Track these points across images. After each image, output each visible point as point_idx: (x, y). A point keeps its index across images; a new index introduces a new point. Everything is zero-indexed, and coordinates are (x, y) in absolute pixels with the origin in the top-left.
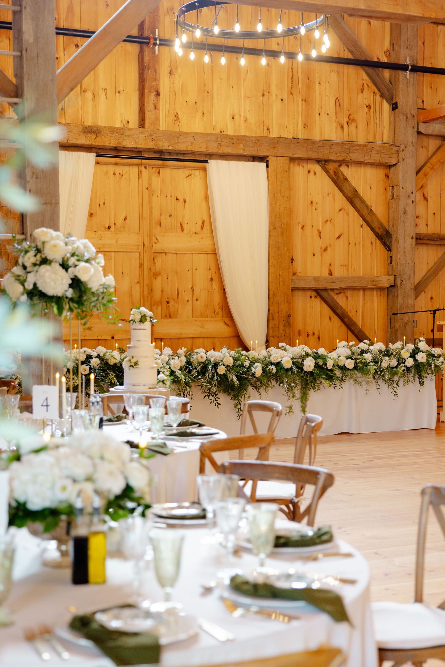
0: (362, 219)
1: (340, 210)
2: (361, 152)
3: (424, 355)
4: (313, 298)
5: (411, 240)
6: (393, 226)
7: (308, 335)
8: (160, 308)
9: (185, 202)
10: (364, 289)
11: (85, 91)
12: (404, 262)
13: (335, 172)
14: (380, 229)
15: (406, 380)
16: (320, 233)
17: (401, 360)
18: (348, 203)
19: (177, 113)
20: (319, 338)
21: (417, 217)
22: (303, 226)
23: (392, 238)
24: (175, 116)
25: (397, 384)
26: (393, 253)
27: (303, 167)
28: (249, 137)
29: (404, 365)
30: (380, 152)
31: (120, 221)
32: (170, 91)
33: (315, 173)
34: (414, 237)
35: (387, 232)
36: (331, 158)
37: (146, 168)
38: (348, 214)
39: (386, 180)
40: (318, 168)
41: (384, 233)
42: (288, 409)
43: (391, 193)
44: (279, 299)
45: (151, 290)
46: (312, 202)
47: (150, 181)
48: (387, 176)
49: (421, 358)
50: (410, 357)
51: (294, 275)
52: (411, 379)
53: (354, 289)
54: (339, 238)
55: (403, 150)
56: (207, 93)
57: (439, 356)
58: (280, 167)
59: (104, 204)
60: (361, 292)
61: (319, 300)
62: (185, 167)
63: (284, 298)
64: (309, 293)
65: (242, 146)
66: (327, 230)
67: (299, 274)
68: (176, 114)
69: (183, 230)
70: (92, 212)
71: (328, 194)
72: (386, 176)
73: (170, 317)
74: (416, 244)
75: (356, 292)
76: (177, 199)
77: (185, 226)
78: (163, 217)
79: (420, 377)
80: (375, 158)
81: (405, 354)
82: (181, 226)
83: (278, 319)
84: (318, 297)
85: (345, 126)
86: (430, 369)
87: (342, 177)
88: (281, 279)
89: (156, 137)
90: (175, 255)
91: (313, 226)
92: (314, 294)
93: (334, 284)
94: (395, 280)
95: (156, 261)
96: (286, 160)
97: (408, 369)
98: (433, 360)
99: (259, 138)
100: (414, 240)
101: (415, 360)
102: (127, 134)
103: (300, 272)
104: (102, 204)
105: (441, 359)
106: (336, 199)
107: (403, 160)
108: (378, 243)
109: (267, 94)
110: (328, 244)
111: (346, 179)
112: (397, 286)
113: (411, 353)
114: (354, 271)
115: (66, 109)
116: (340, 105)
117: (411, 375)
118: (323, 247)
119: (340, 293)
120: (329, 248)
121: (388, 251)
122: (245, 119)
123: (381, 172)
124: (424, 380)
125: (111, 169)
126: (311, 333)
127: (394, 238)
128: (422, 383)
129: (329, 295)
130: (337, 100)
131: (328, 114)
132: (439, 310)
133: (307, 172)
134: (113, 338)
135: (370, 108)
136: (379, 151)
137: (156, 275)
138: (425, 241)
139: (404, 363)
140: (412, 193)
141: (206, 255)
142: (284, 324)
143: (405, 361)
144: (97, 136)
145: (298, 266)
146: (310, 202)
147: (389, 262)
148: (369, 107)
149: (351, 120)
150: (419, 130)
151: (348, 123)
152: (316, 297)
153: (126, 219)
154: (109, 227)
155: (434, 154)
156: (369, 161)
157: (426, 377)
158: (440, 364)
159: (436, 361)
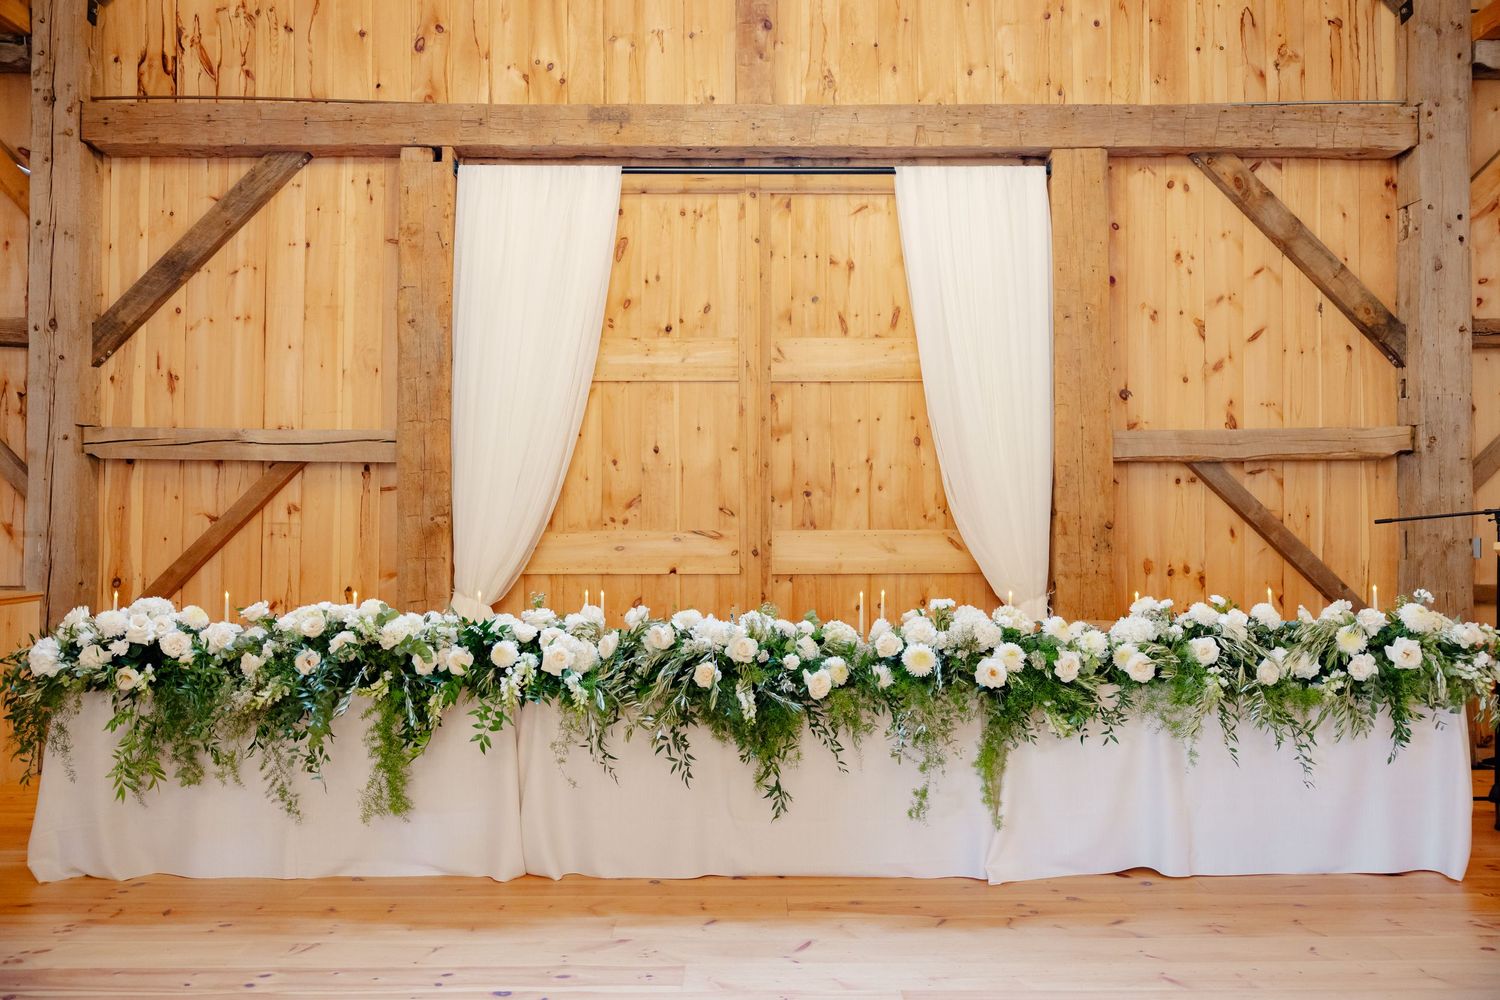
0: (1319, 291)
1: (1258, 272)
2: (1306, 124)
3: (1415, 646)
4: (1183, 483)
5: (1458, 335)
6: (1408, 303)
7: (1170, 573)
8: (788, 506)
9: (851, 267)
10: (1329, 461)
11: (614, 39)
12: (1439, 392)
13: (1237, 180)
14: (1369, 313)
15: (1346, 726)
16: (1201, 328)
17: (1332, 659)
18: (1281, 253)
19: (829, 71)
20: (1202, 579)
21: (1482, 282)
22: (1155, 312)
23: (1404, 332)
24: (825, 77)
25: (1311, 736)
26: (1409, 372)
27: (1154, 174)
28: (997, 107)
29: (1343, 674)
30: (1362, 123)
31: (694, 314)
32: (812, 25)
33: (1186, 188)
34: (1469, 326)
35: (1392, 321)
36: (1221, 142)
37: (754, 195)
38: (1279, 281)
39: (1389, 194)
40: (1192, 175)
41: (1382, 321)
42: (916, 799)
43: (1401, 225)
44: (1081, 485)
45: (766, 466)
46: (1178, 256)
47: (764, 226)
48: (1391, 184)
49: (1404, 654)
50: (1369, 650)
51: (1133, 428)
52: (1364, 717)
53: (1298, 460)
54: (1254, 337)
55: (1430, 114)
56: (902, 23)
57: (1474, 649)
58: (1080, 174)
59: (658, 278)
60: (1320, 469)
61: (1200, 486)
62: (850, 191)
63: (1095, 482)
64: (1175, 471)
65: (980, 130)
66: (1220, 321)
67: (1145, 427)
68: (826, 73)
69: (845, 331)
70: (629, 296)
71: (1224, 235)
72: (1387, 184)
73: (814, 526)
74: (1476, 347)
75: (1305, 469)
76: (832, 262)
77: (851, 322)
78: (797, 303)
79: (1398, 715)
80: (1349, 137)
81: (1350, 642)
82: (842, 320)
83: (1080, 533)
84: (1198, 480)
85: (1271, 73)
86: (1436, 691)
87: (1256, 191)
88: (1085, 438)
89: (763, 120)
90: (827, 386)
91: (1181, 313)
92: (1185, 473)
93: (1235, 448)
94: (1413, 438)
95: (778, 400)
96: (1096, 155)
97: (1357, 687)
98: (1448, 662)
99: (1024, 108)
100: (1468, 336)
101: (1383, 661)
102: (691, 119)
103: (1146, 423)
104: (652, 279)
105: (1482, 659)
106: (1245, 249)
107: (1430, 137)
108: (1365, 348)
109: (1056, 14)
110: (1225, 354)
111: (1268, 195)
112: (1420, 452)
113: (1371, 640)
114: (1298, 417)
115: (570, 79)
116: (1254, 25)
118: (1212, 361)
119: (1260, 471)
120: (1227, 364)
121: (1397, 367)
122: (999, 74)
123: (1374, 176)
124: (1412, 725)
125: (676, 203)
126: (1178, 567)
127: (1410, 332)
128: (1401, 736)
129: (1225, 475)
130: (1247, 13)
131: (1222, 48)
133: (1165, 186)
134: (673, 571)
135: (1340, 26)
136: (1359, 120)
137: (777, 433)
139: (1344, 668)
140: (1460, 217)
141: (904, 386)
142: (1094, 545)
143: (1350, 661)
144: (621, 127)
145: (1143, 406)
146: (1174, 256)
147: (1400, 394)
148: (1336, 23)
149: (1284, 56)
150: (1477, 60)
151: (1277, 65)
152: (1193, 480)
153: (707, 309)
154: (668, 329)
156: (1330, 146)
157: (1421, 716)
158: (1476, 675)
159: (1459, 664)
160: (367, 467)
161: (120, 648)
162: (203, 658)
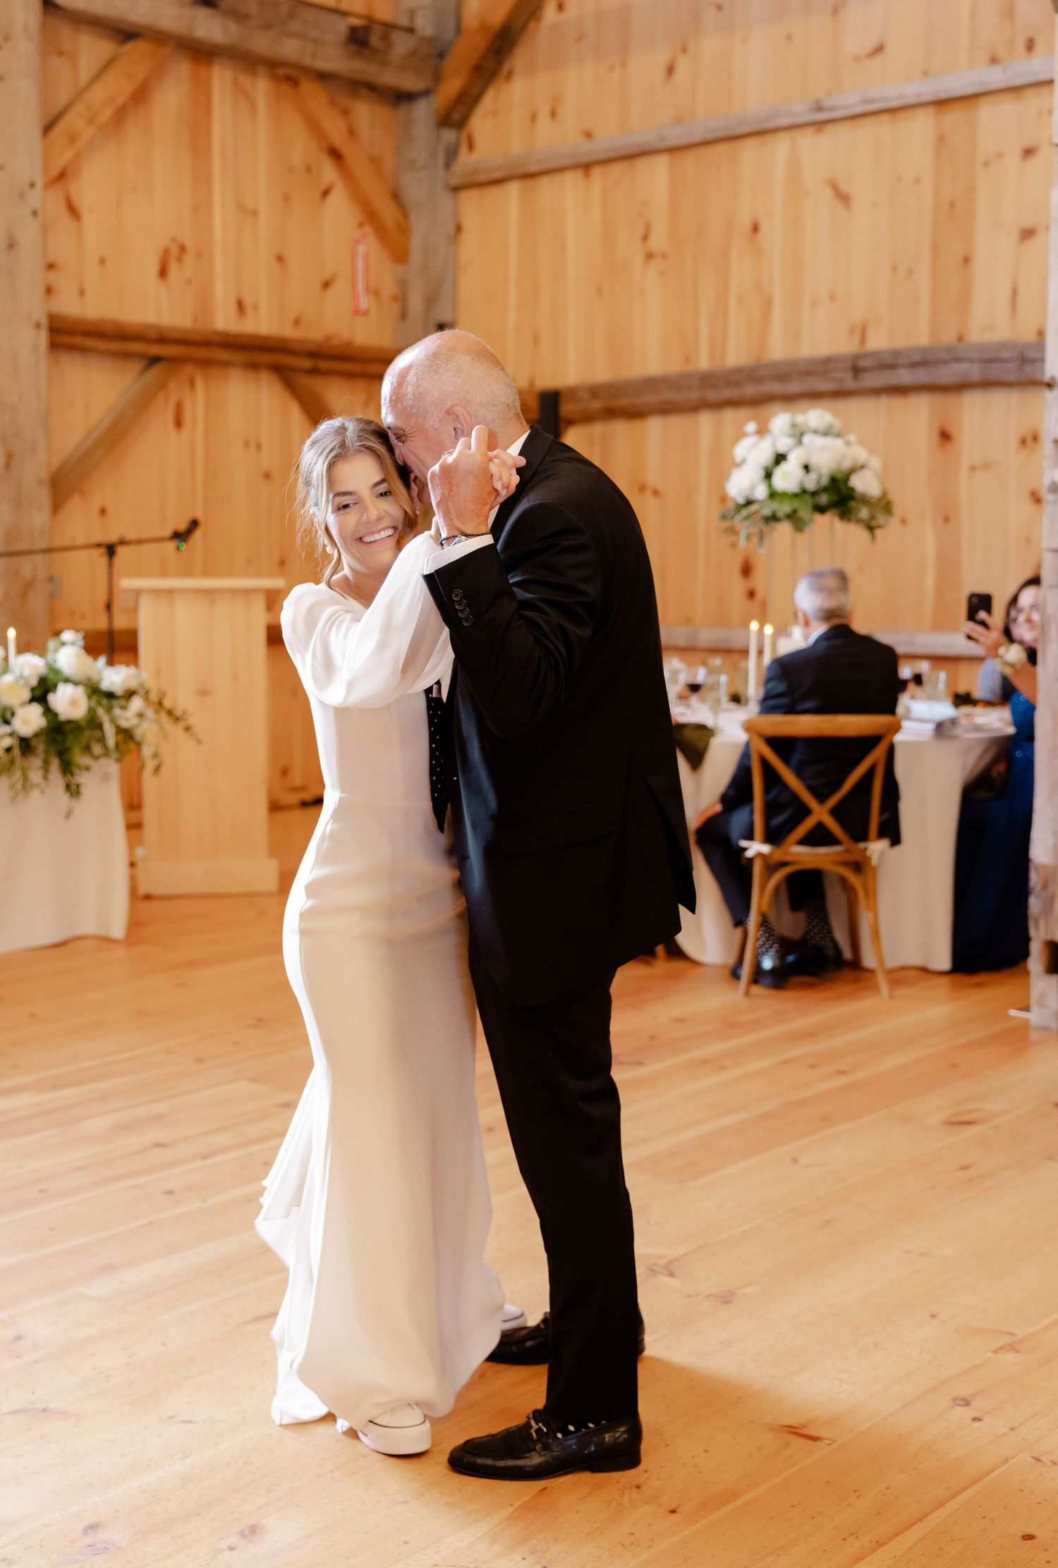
3: (79, 693)
5: (34, 332)
15: (19, 786)
21: (51, 266)
29: (9, 729)
34: (44, 321)
49: (68, 703)
50: (33, 700)
52: (36, 776)
57: (130, 694)
74: (54, 347)
79: (67, 768)
81: (13, 693)
86: (102, 740)
97: (26, 745)
98: (109, 709)
100: (44, 333)
101: (48, 712)
105: (136, 704)
113: (33, 689)
117: (36, 762)
124: (82, 778)
128: (73, 790)
132: (123, 542)
138: (78, 340)
139: (8, 722)
140: (32, 185)
143: (13, 714)
155: (95, 78)
157: (87, 768)
158: (134, 721)
159: (117, 712)
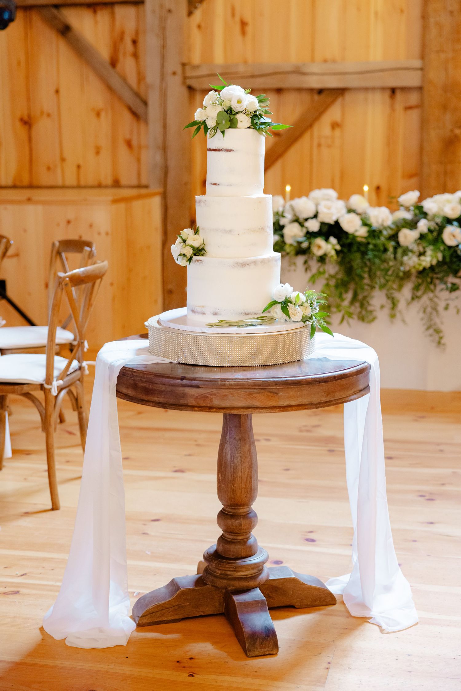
160: (393, 91)
161: (313, 226)
162: (374, 233)
